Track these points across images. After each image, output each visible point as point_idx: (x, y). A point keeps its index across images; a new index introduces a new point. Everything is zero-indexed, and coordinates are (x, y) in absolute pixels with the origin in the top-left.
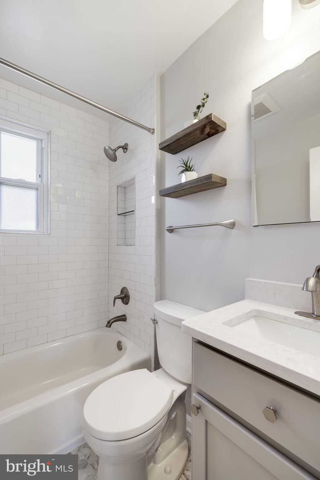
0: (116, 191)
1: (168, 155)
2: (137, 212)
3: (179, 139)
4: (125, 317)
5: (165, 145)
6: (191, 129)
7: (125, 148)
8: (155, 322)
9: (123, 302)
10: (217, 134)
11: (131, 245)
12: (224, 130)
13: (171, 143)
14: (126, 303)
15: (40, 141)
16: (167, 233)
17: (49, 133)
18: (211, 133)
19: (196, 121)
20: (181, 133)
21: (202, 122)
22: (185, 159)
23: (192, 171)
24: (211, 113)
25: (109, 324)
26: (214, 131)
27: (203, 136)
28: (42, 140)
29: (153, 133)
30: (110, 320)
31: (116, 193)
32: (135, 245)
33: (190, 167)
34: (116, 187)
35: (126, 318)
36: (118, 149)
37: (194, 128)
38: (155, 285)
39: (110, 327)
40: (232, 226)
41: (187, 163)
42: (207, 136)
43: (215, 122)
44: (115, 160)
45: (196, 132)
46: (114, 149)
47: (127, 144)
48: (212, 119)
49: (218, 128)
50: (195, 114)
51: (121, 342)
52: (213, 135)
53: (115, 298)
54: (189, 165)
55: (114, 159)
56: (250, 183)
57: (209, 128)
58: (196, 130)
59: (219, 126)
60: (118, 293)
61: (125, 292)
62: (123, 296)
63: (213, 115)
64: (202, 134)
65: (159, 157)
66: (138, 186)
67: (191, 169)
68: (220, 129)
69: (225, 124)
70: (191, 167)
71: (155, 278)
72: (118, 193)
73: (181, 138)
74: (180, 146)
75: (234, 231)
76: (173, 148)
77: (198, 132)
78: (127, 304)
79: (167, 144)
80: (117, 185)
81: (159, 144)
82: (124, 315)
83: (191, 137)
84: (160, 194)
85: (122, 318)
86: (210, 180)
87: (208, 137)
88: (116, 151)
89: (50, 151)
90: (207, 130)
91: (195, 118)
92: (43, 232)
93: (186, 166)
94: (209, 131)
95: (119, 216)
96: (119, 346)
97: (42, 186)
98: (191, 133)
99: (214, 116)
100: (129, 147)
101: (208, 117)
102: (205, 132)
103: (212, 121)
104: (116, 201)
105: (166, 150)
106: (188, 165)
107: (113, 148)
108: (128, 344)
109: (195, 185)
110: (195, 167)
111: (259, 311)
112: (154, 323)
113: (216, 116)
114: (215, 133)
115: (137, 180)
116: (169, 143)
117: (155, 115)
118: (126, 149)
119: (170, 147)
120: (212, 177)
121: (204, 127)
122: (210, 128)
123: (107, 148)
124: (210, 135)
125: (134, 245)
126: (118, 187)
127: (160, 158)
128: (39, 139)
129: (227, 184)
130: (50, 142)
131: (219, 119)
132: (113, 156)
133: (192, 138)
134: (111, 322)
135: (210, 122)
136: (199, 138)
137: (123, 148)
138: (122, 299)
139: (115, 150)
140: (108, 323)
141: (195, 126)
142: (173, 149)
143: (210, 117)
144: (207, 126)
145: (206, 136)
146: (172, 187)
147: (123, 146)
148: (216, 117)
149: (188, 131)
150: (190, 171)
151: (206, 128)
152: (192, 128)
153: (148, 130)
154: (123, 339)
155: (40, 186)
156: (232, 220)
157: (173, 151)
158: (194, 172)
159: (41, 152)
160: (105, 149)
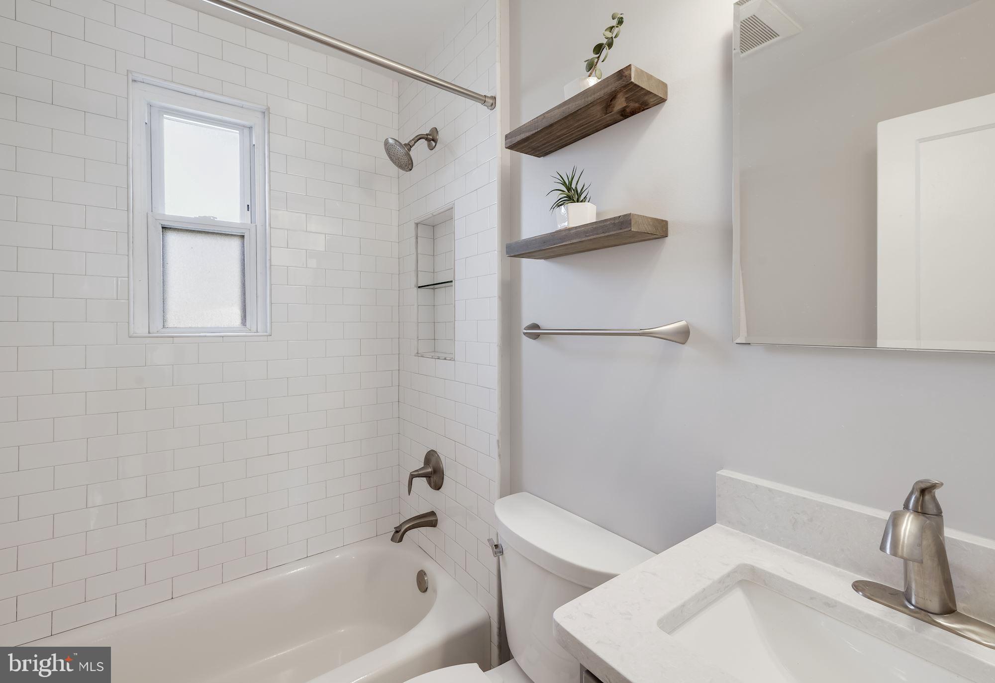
0: (413, 234)
1: (527, 160)
2: (457, 284)
3: (551, 125)
4: (435, 519)
5: (519, 138)
6: (581, 103)
7: (431, 139)
8: (497, 549)
9: (430, 484)
10: (643, 111)
11: (445, 359)
12: (662, 101)
13: (533, 134)
14: (437, 486)
15: (248, 129)
16: (526, 341)
17: (265, 113)
18: (628, 110)
19: (592, 81)
20: (557, 111)
21: (608, 86)
22: (566, 172)
23: (582, 202)
24: (630, 65)
25: (399, 535)
26: (637, 105)
27: (608, 118)
28: (250, 128)
29: (493, 106)
30: (401, 525)
31: (414, 240)
32: (454, 360)
33: (577, 192)
34: (413, 226)
35: (437, 520)
36: (415, 143)
37: (586, 99)
38: (499, 456)
39: (401, 540)
40: (683, 336)
41: (571, 183)
42: (618, 115)
43: (639, 86)
44: (410, 168)
45: (591, 108)
46: (407, 142)
47: (435, 131)
48: (633, 80)
49: (646, 98)
50: (591, 66)
51: (425, 574)
52: (633, 113)
53: (412, 477)
54: (576, 188)
55: (407, 165)
56: (728, 233)
57: (624, 99)
58: (591, 105)
59: (649, 93)
60: (418, 463)
61: (433, 460)
62: (430, 470)
63: (633, 69)
64: (607, 114)
65: (508, 163)
66: (460, 225)
67: (579, 196)
68: (652, 100)
69: (665, 86)
70: (579, 192)
71: (498, 441)
72: (417, 238)
73: (556, 123)
74: (553, 140)
75: (687, 350)
76: (538, 145)
77: (597, 110)
78: (439, 489)
79: (523, 136)
80: (416, 222)
81: (506, 136)
82: (433, 513)
83: (579, 120)
84: (507, 253)
85: (428, 520)
86: (627, 229)
87: (622, 117)
88: (411, 147)
89: (269, 151)
90: (620, 103)
91: (591, 74)
92: (255, 330)
93: (569, 189)
94: (624, 104)
95: (419, 289)
96: (422, 582)
97: (253, 230)
98: (579, 112)
99: (637, 69)
100: (441, 136)
101: (622, 75)
102: (614, 107)
103: (632, 82)
104: (414, 257)
105: (522, 148)
106: (573, 186)
107: (404, 141)
108: (440, 580)
109: (589, 238)
110: (590, 192)
111: (753, 570)
112: (495, 553)
113: (642, 71)
114: (640, 109)
115: (457, 214)
116: (528, 134)
117: (498, 65)
118: (433, 140)
119: (531, 142)
120: (630, 220)
121: (613, 97)
122: (626, 98)
123: (391, 141)
124: (625, 114)
125: (452, 359)
126: (417, 224)
127: (509, 165)
128: (244, 126)
129: (669, 235)
130: (269, 132)
131: (650, 77)
132: (405, 160)
133: (581, 122)
134: (402, 530)
135: (625, 86)
136: (599, 121)
137: (427, 139)
138: (427, 476)
139: (409, 146)
140: (397, 532)
141: (591, 96)
142: (539, 147)
143: (627, 73)
144: (619, 96)
145: (618, 117)
146: (536, 240)
147: (427, 135)
148: (641, 73)
149: (573, 107)
150: (578, 201)
151: (617, 100)
152: (583, 100)
153: (483, 100)
154: (430, 567)
155: (249, 229)
156: (683, 323)
157: (539, 150)
158: (586, 203)
159: (249, 154)
160: (386, 143)
